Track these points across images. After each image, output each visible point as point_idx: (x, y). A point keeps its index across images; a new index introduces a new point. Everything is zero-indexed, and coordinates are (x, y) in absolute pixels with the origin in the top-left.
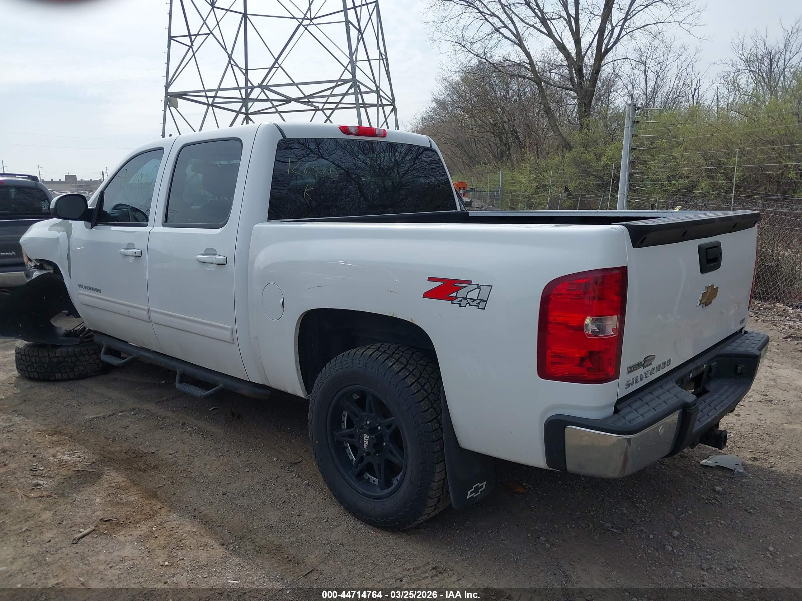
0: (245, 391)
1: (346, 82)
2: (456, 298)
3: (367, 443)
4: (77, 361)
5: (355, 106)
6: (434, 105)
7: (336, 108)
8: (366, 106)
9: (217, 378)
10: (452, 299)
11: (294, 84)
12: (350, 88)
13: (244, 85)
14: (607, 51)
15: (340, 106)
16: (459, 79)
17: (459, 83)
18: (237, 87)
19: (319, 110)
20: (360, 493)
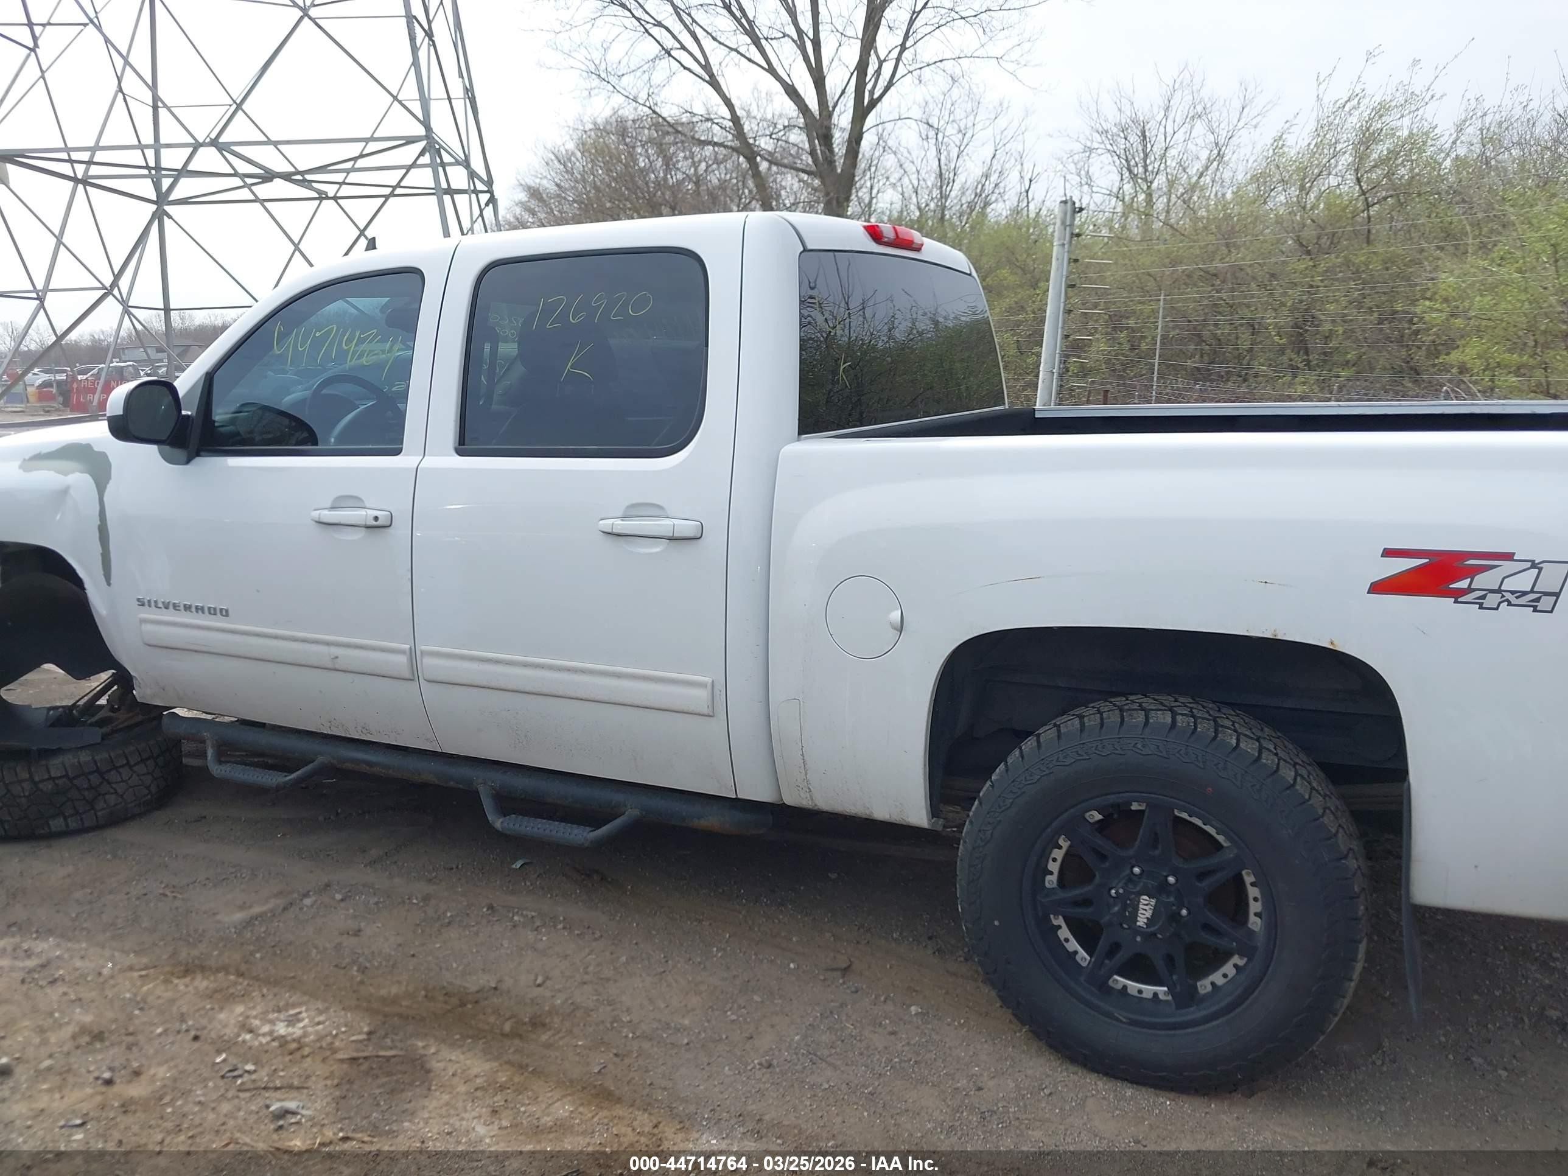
0: (712, 820)
1: (410, 141)
2: (1469, 590)
3: (1149, 914)
4: (101, 783)
5: (433, 191)
6: (523, 196)
7: (392, 195)
8: (451, 192)
9: (618, 797)
10: (1457, 595)
11: (269, 142)
12: (422, 153)
13: (151, 141)
14: (873, 103)
15: (398, 191)
16: (571, 146)
17: (570, 155)
18: (137, 143)
19: (327, 198)
20: (1121, 1022)
